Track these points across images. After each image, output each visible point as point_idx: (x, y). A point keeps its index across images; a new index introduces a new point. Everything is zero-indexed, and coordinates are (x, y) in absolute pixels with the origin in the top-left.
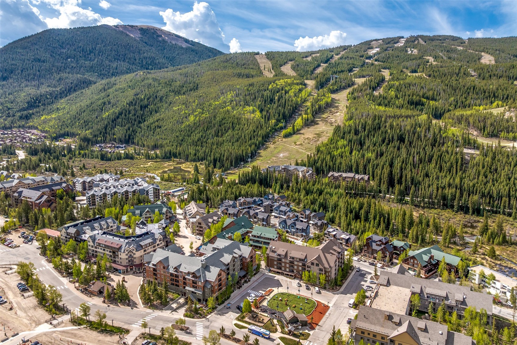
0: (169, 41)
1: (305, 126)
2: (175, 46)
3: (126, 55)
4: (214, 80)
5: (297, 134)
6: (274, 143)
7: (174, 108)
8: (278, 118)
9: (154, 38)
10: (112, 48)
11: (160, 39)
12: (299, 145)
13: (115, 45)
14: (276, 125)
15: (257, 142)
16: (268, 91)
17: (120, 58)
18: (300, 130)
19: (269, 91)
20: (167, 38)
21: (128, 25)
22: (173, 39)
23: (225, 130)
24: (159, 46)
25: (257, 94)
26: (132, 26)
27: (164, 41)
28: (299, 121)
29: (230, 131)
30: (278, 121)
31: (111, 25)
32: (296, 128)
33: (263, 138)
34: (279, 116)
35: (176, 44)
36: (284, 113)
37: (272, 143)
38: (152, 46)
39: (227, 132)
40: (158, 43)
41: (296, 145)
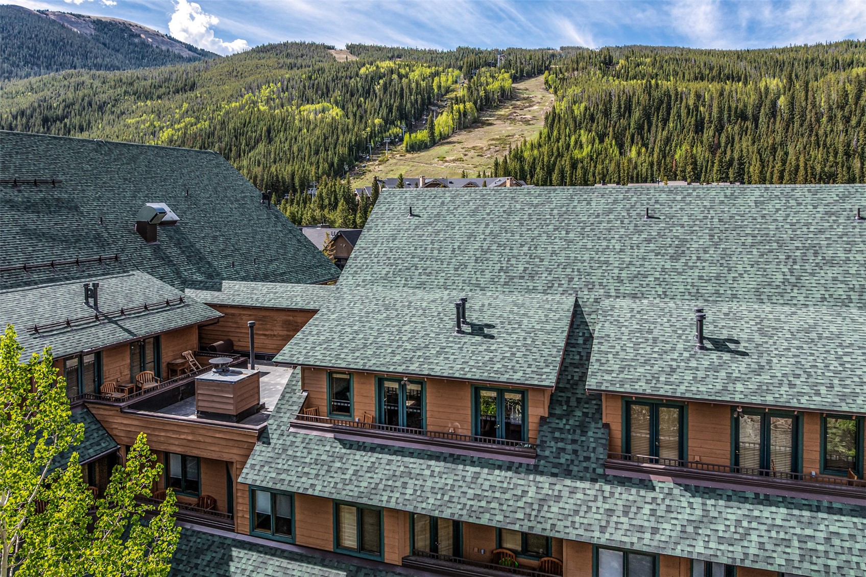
0: (154, 46)
1: (460, 129)
2: (167, 54)
3: (54, 57)
4: (235, 73)
5: (442, 144)
6: (382, 162)
7: (129, 121)
8: (388, 115)
9: (123, 38)
10: (22, 43)
11: (136, 40)
12: (454, 161)
13: (31, 38)
14: (384, 129)
15: (336, 160)
16: (358, 79)
17: (40, 63)
18: (449, 137)
19: (361, 78)
20: (150, 40)
21: (71, 14)
22: (163, 42)
23: (247, 145)
24: (134, 51)
25: (331, 85)
26: (79, 16)
27: (144, 44)
28: (443, 121)
29: (261, 147)
30: (388, 122)
31: (32, 9)
32: (437, 133)
33: (350, 149)
34: (391, 111)
35: (168, 51)
36: (401, 109)
37: (377, 163)
38: (118, 51)
39: (253, 148)
40: (131, 47)
41: (446, 161)
